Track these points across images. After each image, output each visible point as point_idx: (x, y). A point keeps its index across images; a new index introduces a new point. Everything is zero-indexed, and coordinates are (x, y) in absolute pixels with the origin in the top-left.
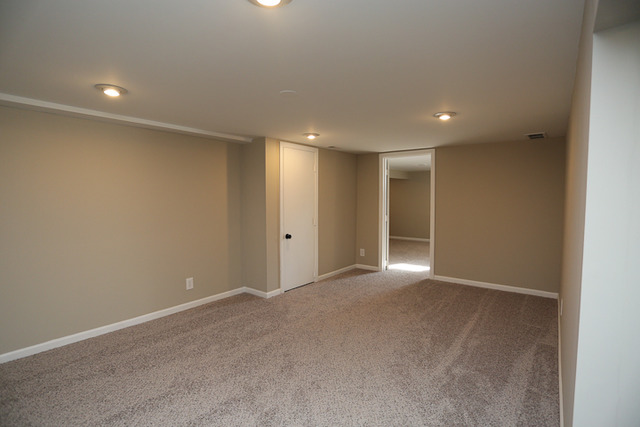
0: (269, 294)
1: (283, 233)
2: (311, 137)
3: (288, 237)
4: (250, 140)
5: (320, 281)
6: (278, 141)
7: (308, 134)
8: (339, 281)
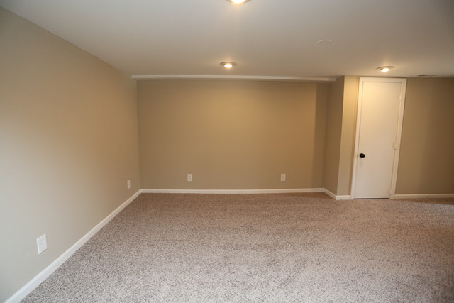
0: (338, 197)
1: (358, 151)
2: (385, 70)
3: (362, 156)
4: (334, 80)
5: (395, 200)
6: (358, 78)
7: (382, 68)
8: (416, 204)
